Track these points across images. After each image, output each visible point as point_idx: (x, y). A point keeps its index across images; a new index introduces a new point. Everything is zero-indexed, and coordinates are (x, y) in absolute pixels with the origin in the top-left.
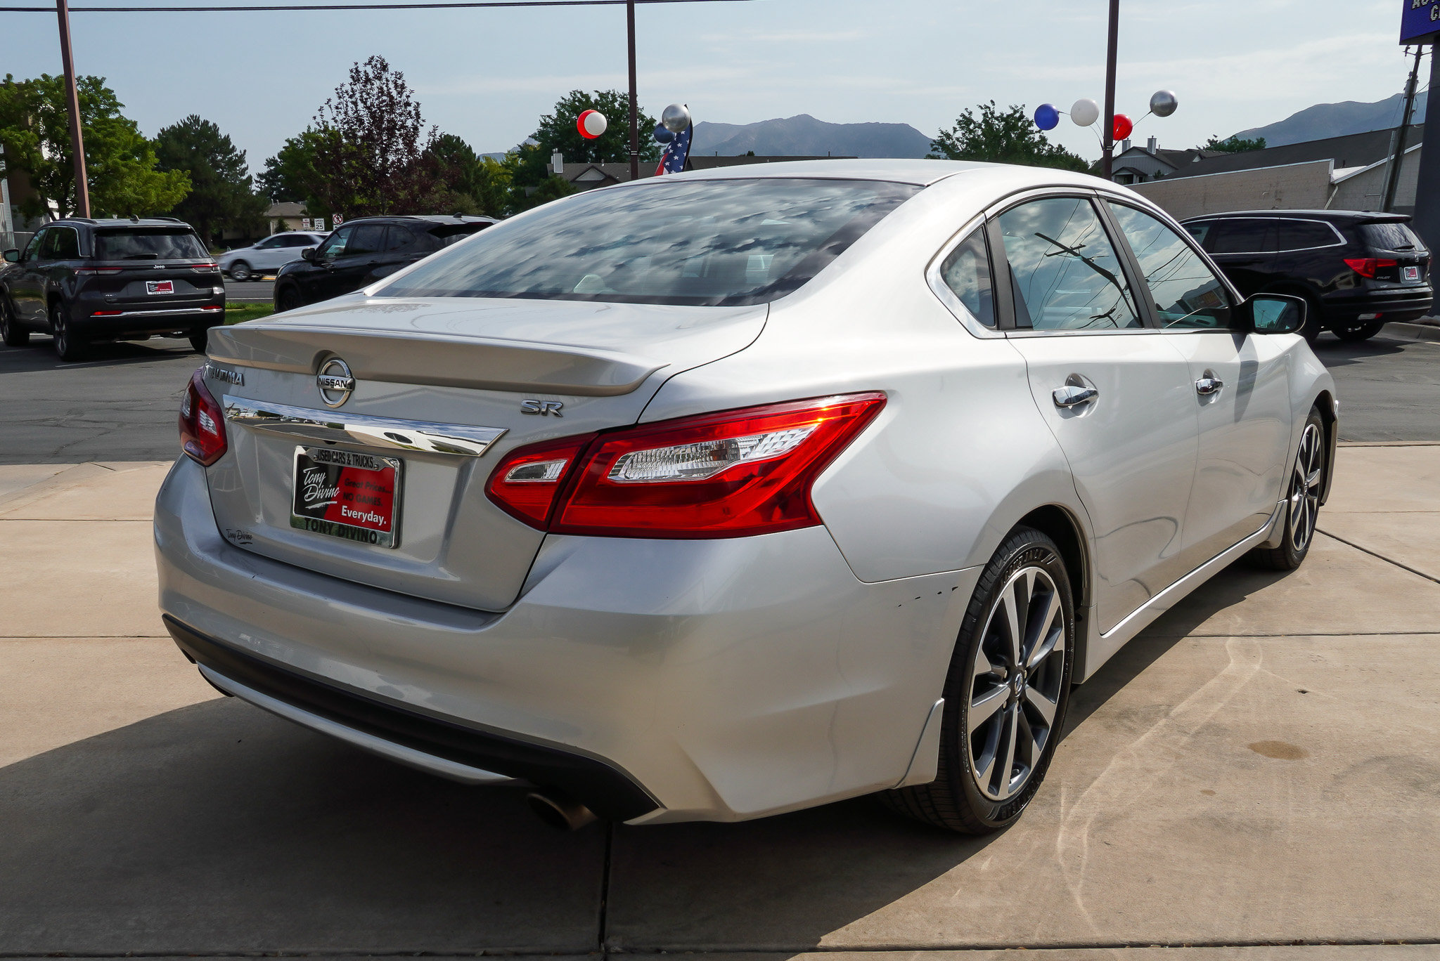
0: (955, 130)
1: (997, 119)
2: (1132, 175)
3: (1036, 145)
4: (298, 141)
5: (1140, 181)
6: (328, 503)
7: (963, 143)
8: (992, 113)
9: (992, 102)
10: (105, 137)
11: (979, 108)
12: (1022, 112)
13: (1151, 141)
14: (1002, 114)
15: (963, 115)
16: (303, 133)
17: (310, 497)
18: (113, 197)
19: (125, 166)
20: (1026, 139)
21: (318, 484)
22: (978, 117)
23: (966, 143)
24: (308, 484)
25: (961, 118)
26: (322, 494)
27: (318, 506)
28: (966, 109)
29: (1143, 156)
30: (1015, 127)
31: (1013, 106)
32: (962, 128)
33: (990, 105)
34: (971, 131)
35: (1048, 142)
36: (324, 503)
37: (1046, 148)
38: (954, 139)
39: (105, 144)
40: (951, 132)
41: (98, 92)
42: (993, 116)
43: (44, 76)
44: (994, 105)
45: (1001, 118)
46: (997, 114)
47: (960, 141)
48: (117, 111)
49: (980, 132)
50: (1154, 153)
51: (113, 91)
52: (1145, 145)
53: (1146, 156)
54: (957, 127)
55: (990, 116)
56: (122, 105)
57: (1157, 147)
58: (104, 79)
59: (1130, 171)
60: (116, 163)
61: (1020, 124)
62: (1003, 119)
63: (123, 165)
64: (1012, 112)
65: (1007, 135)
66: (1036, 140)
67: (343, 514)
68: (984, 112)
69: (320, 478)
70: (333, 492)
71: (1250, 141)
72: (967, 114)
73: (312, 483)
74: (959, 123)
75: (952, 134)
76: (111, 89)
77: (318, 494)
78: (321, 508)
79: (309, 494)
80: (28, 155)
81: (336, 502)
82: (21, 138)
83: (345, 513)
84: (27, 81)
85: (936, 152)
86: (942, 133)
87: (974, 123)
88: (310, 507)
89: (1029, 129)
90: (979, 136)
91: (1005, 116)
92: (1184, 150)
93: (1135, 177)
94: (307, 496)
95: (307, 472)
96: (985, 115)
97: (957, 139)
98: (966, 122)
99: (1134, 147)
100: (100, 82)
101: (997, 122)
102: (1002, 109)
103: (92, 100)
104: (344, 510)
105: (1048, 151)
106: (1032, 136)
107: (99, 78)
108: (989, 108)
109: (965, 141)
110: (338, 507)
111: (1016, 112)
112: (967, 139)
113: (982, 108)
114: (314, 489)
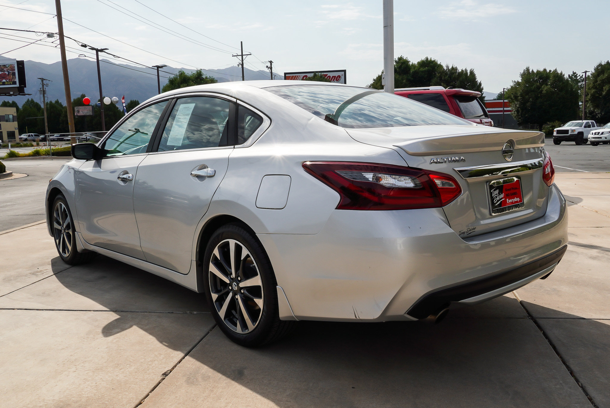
6: (501, 200)
21: (497, 194)
24: (494, 196)
26: (499, 197)
36: (500, 201)
67: (508, 202)
69: (497, 192)
70: (502, 196)
73: (495, 195)
77: (498, 199)
78: (500, 203)
81: (504, 199)
83: (508, 201)
88: (496, 205)
94: (494, 200)
95: (492, 191)
104: (507, 201)
110: (505, 200)
114: (496, 197)
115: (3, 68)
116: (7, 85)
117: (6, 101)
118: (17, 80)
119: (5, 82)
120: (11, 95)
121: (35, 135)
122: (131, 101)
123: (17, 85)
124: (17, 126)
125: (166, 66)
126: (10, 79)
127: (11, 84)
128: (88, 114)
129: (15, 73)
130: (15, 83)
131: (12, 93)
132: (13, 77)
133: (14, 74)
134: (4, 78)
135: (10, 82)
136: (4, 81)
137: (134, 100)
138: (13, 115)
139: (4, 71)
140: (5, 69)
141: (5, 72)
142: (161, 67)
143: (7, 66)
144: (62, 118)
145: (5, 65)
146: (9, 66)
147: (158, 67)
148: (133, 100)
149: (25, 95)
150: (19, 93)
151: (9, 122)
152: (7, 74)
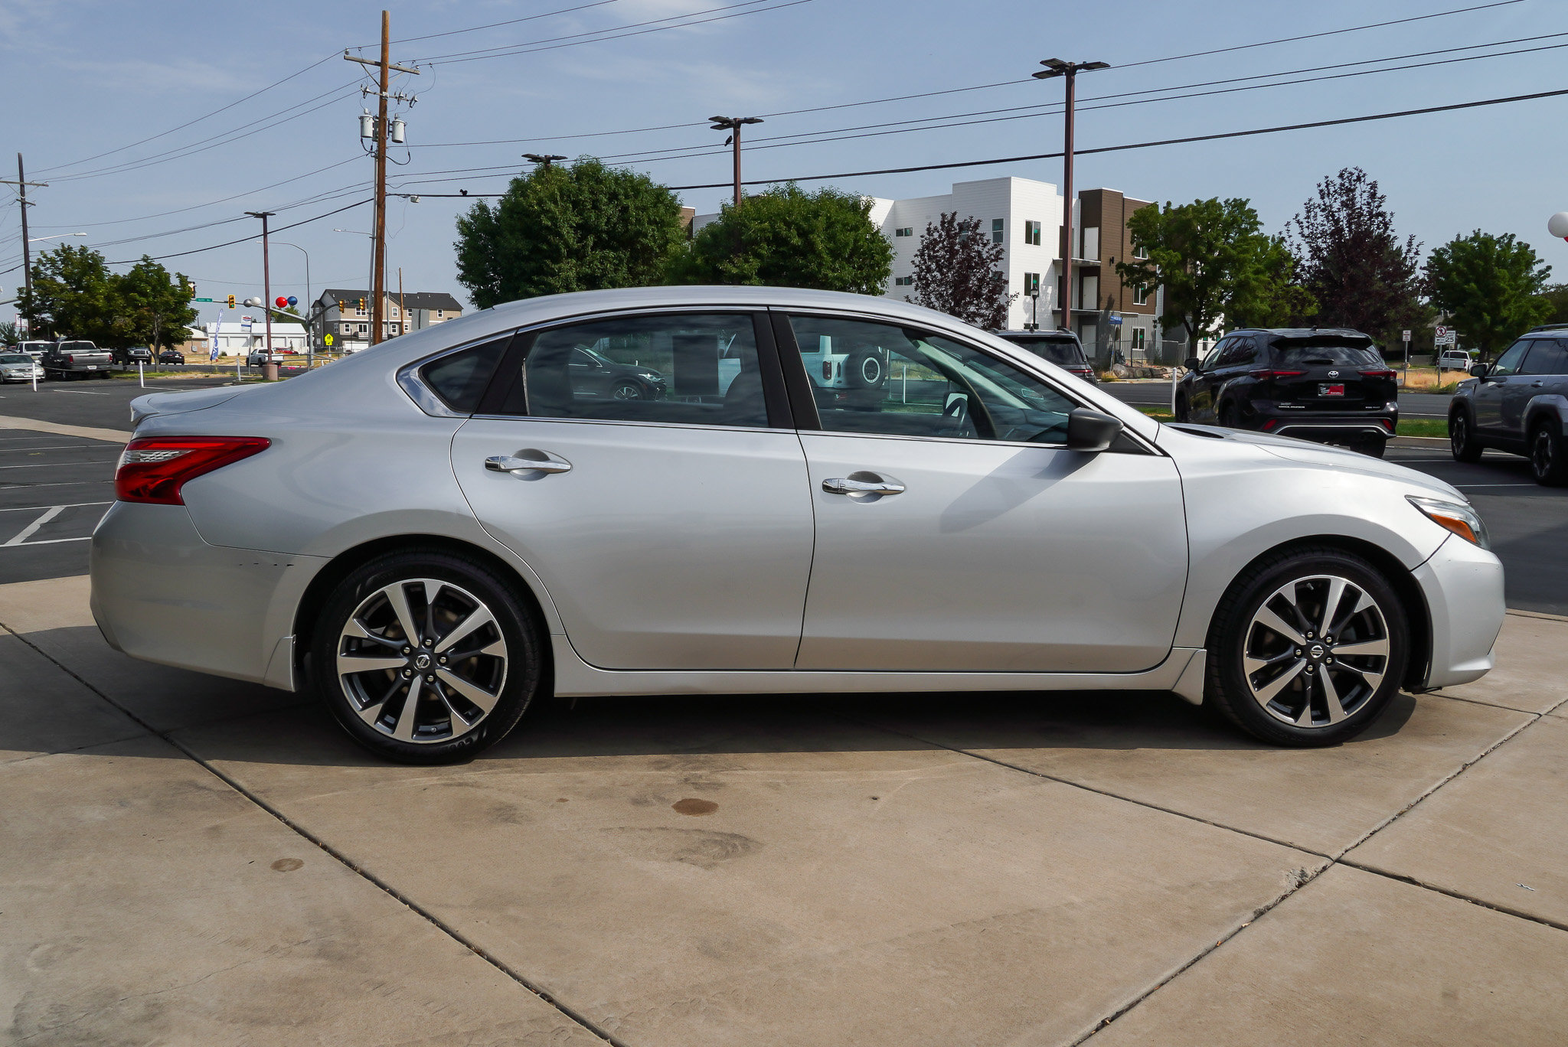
4: (1445, 250)
10: (1239, 253)
16: (1452, 242)
18: (1241, 309)
19: (1256, 280)
39: (1238, 260)
41: (1242, 213)
43: (1197, 201)
48: (1257, 229)
51: (1255, 211)
56: (1262, 224)
58: (1248, 200)
60: (1247, 277)
63: (1254, 279)
76: (1254, 208)
80: (1171, 272)
82: (1166, 258)
84: (1181, 206)
100: (1245, 204)
103: (1235, 221)
107: (1244, 200)
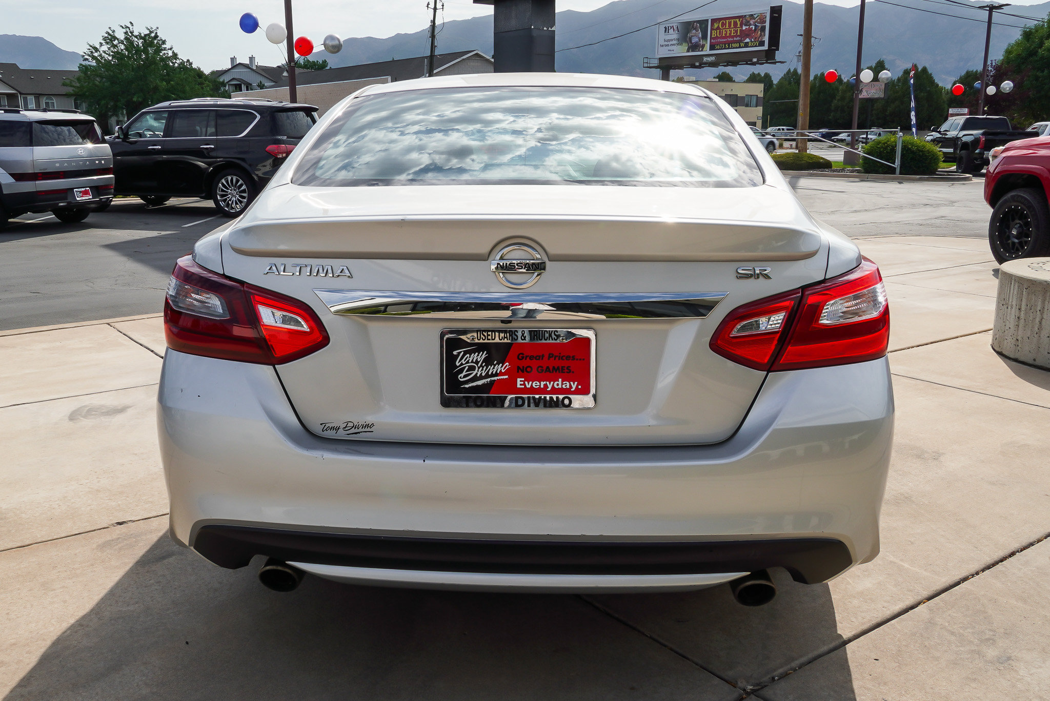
0: (101, 44)
1: (136, 37)
2: (241, 84)
3: (169, 58)
5: (247, 90)
6: (495, 378)
7: (109, 55)
8: (132, 33)
9: (131, 23)
11: (121, 27)
12: (156, 33)
13: (252, 59)
14: (140, 34)
15: (107, 33)
17: (465, 376)
20: (161, 54)
21: (476, 362)
22: (120, 35)
23: (112, 55)
24: (462, 364)
25: (106, 35)
26: (484, 371)
27: (480, 383)
28: (110, 28)
29: (248, 70)
30: (151, 44)
31: (149, 28)
32: (107, 43)
33: (129, 25)
34: (115, 46)
35: (179, 57)
36: (489, 380)
37: (178, 62)
38: (101, 52)
40: (98, 46)
42: (133, 35)
44: (133, 25)
45: (139, 37)
46: (136, 33)
47: (107, 54)
49: (123, 47)
50: (254, 68)
52: (248, 62)
53: (249, 70)
54: (103, 42)
55: (130, 35)
57: (256, 64)
59: (239, 81)
61: (155, 42)
62: (141, 38)
64: (148, 32)
65: (145, 51)
66: (169, 56)
67: (519, 386)
68: (125, 31)
69: (479, 356)
70: (502, 368)
71: (317, 61)
72: (111, 32)
73: (468, 362)
74: (105, 39)
75: (98, 47)
77: (478, 372)
78: (483, 385)
79: (464, 373)
81: (507, 377)
83: (523, 384)
85: (87, 61)
86: (91, 46)
87: (118, 39)
88: (468, 386)
89: (163, 46)
90: (122, 50)
91: (143, 35)
92: (275, 66)
93: (243, 86)
94: (462, 375)
95: (459, 353)
96: (126, 33)
97: (104, 52)
98: (110, 38)
99: (240, 64)
101: (136, 40)
102: (140, 29)
104: (520, 383)
105: (179, 64)
106: (165, 52)
108: (129, 28)
109: (111, 53)
110: (511, 381)
111: (151, 32)
112: (112, 52)
113: (123, 28)
114: (471, 368)
115: (749, 19)
116: (750, 47)
117: (756, 72)
118: (766, 39)
119: (748, 42)
120: (754, 64)
121: (788, 129)
122: (967, 72)
123: (766, 47)
124: (761, 114)
125: (1010, 5)
126: (756, 38)
127: (756, 46)
128: (876, 96)
129: (765, 27)
130: (762, 44)
131: (755, 60)
132: (761, 34)
133: (763, 29)
134: (748, 36)
135: (756, 42)
136: (747, 40)
137: (974, 71)
138: (757, 96)
139: (750, 25)
140: (752, 22)
141: (751, 27)
142: (1000, 7)
143: (755, 16)
144: (836, 101)
145: (752, 15)
146: (758, 16)
147: (992, 8)
148: (971, 70)
149: (775, 63)
150: (767, 61)
151: (750, 107)
152: (753, 29)
